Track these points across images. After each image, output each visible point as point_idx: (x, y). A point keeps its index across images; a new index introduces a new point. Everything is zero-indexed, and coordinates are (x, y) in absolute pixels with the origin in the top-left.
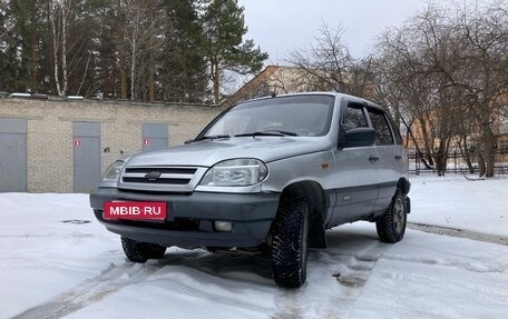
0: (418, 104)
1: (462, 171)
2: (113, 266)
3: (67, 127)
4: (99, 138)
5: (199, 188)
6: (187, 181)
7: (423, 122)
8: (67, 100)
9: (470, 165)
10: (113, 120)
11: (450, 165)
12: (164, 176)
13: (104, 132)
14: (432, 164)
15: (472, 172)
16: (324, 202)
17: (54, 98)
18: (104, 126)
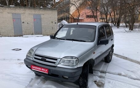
0: (113, 7)
1: (124, 27)
2: (32, 79)
3: (10, 15)
4: (21, 19)
5: (58, 66)
6: (54, 63)
7: (114, 12)
8: (10, 7)
9: (126, 24)
10: (24, 13)
11: (121, 25)
12: (47, 60)
13: (22, 17)
14: (116, 24)
15: (127, 27)
16: (93, 62)
17: (6, 6)
18: (22, 15)
